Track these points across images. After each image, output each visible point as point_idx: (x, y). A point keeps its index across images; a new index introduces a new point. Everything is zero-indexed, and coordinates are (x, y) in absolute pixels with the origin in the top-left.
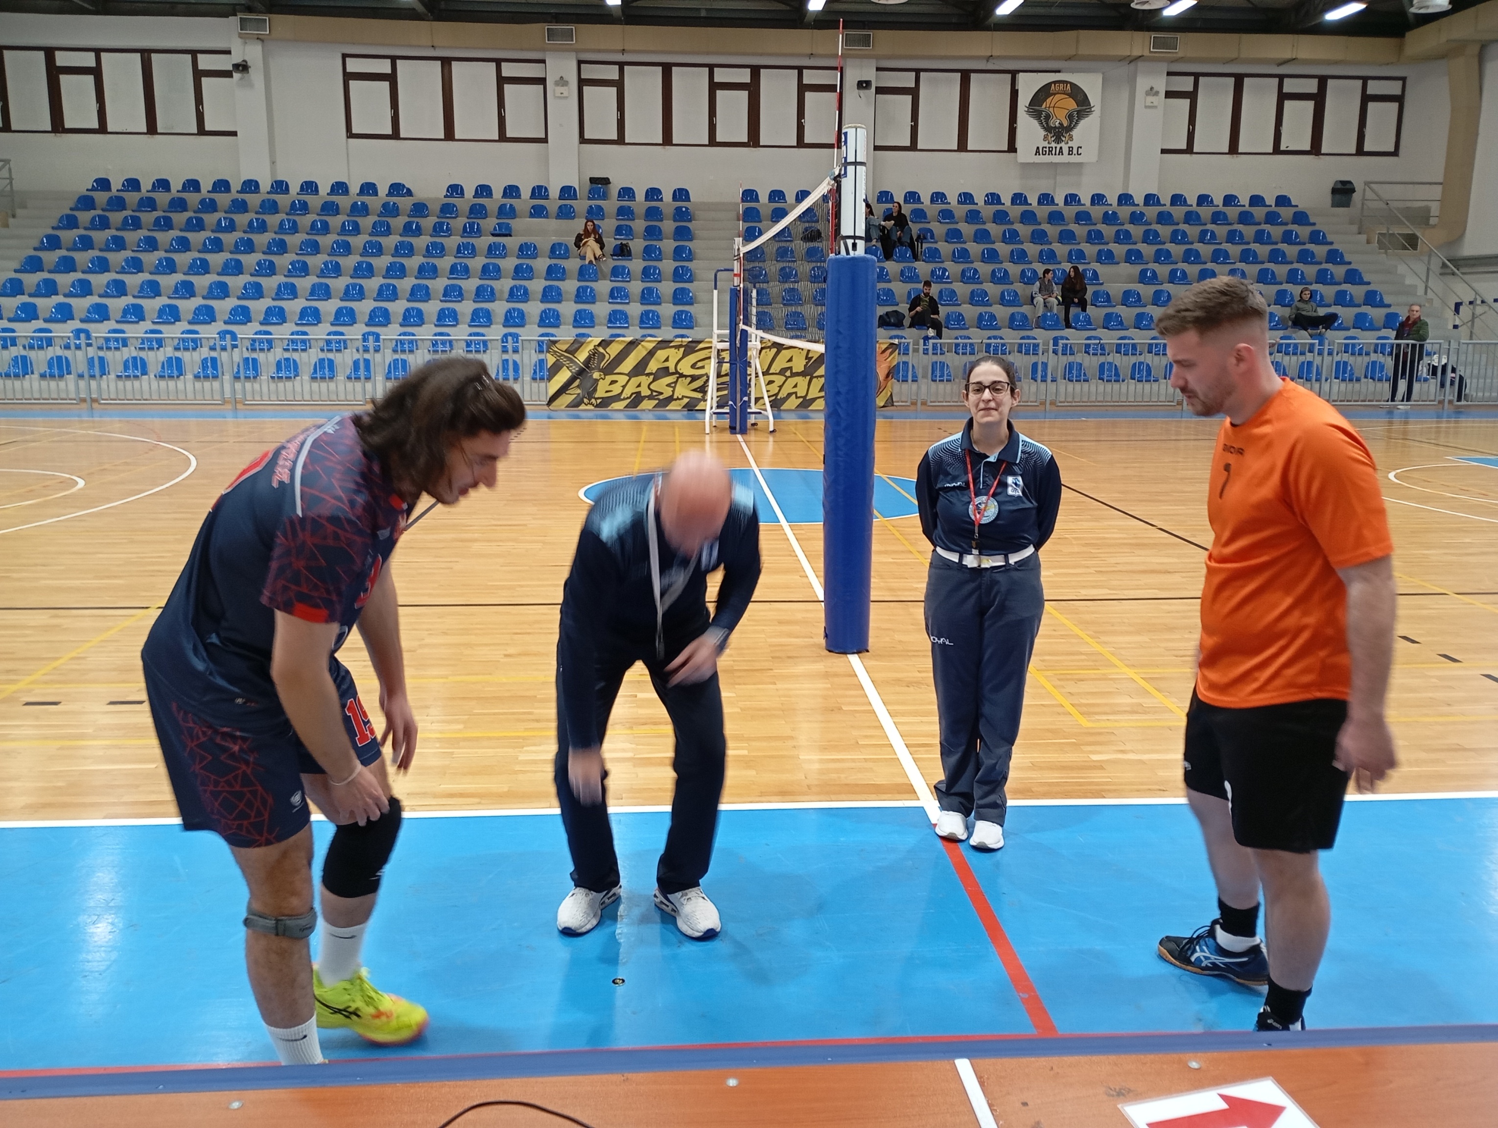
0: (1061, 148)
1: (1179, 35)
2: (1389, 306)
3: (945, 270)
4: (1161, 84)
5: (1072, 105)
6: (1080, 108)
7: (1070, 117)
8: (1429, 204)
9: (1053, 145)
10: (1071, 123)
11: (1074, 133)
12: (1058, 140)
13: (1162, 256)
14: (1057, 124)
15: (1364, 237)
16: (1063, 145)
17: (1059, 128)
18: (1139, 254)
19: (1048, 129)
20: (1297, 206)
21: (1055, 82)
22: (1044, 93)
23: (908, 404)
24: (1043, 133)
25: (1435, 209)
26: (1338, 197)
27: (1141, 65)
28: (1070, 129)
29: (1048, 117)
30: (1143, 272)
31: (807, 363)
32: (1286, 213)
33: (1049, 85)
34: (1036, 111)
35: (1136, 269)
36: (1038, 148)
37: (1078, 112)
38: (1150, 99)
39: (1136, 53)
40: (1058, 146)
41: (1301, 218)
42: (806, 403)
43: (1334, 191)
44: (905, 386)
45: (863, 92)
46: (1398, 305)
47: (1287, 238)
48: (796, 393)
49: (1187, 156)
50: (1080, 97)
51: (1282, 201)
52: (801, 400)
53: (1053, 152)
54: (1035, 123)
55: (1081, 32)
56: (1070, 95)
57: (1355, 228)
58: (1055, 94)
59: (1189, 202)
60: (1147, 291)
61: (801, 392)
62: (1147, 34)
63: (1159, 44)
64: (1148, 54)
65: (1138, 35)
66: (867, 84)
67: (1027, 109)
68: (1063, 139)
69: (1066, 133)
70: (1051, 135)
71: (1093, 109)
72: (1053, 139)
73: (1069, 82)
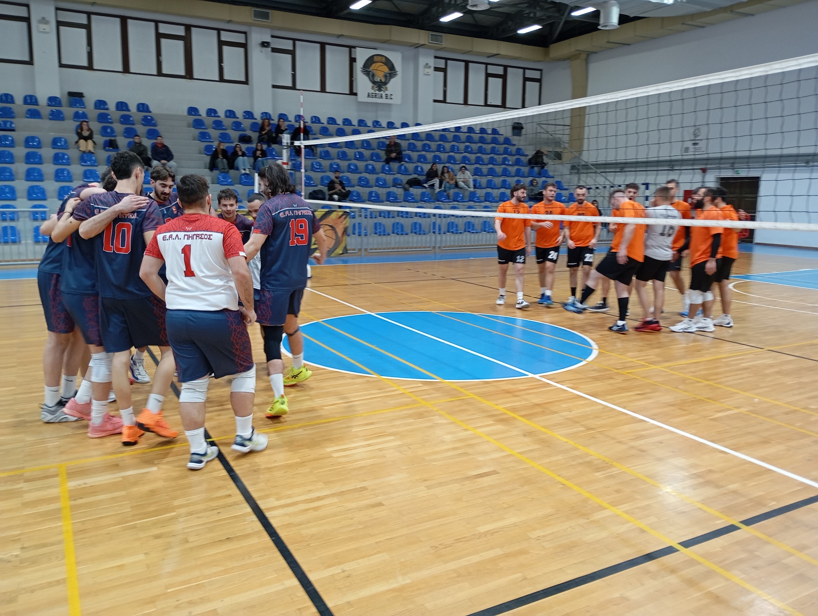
0: (381, 94)
1: (443, 35)
4: (432, 62)
5: (386, 69)
6: (390, 72)
7: (386, 76)
8: (565, 136)
9: (377, 92)
10: (386, 80)
11: (389, 86)
12: (380, 90)
14: (378, 80)
16: (382, 92)
17: (380, 82)
19: (374, 82)
20: (503, 135)
21: (376, 55)
22: (370, 62)
23: (356, 251)
24: (371, 85)
25: (566, 139)
26: (516, 131)
27: (421, 50)
28: (385, 83)
29: (373, 75)
32: (501, 139)
33: (373, 56)
34: (367, 71)
36: (369, 94)
37: (390, 74)
38: (427, 70)
39: (422, 42)
41: (507, 141)
43: (513, 128)
45: (264, 49)
47: (506, 152)
49: (445, 104)
50: (390, 65)
51: (495, 132)
53: (377, 97)
54: (366, 78)
55: (392, 26)
56: (385, 64)
58: (376, 62)
62: (427, 32)
63: (434, 38)
64: (427, 43)
65: (422, 32)
66: (266, 44)
67: (361, 70)
68: (382, 89)
69: (384, 86)
70: (375, 86)
71: (397, 73)
72: (377, 89)
73: (384, 56)
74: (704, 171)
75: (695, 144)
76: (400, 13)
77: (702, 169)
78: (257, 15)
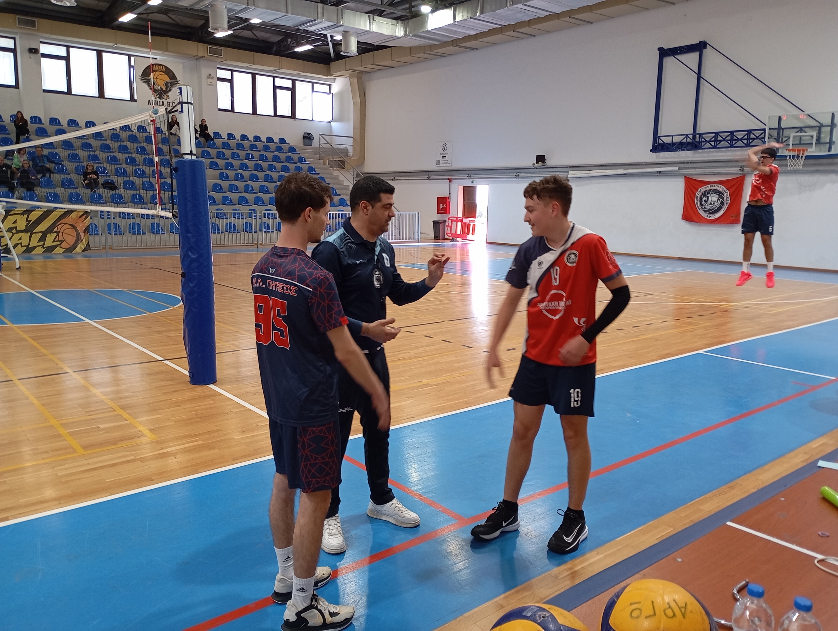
0: (163, 102)
1: (222, 48)
2: (340, 195)
3: (105, 169)
5: (167, 79)
6: (171, 81)
7: (166, 85)
8: (348, 147)
9: (158, 100)
10: (167, 89)
11: (170, 94)
12: (161, 97)
13: (229, 166)
14: (159, 88)
15: (322, 161)
16: (163, 100)
17: (160, 90)
18: (217, 164)
19: (155, 91)
20: (289, 144)
21: (156, 64)
22: (149, 70)
23: (100, 248)
24: (151, 92)
25: (350, 149)
26: (306, 140)
27: (202, 61)
28: (167, 92)
29: (153, 84)
30: (221, 174)
31: (27, 224)
32: (285, 147)
34: (146, 79)
35: (218, 172)
36: (149, 101)
37: (171, 83)
38: (210, 81)
39: (201, 54)
40: (161, 101)
41: (292, 150)
42: (29, 250)
43: (304, 137)
44: (97, 238)
45: (32, 56)
46: (343, 195)
47: (288, 159)
48: (21, 244)
49: (232, 113)
50: (171, 75)
51: (282, 140)
52: (26, 248)
53: (159, 104)
54: (146, 86)
55: (169, 38)
56: (165, 73)
57: (317, 156)
58: (156, 71)
59: (237, 139)
60: (225, 184)
61: (25, 242)
62: (205, 45)
63: (212, 52)
64: (206, 55)
65: (201, 45)
66: (34, 51)
67: (140, 78)
68: (164, 97)
69: (165, 94)
70: (156, 94)
71: (179, 82)
72: (157, 96)
73: (163, 65)
74: (450, 180)
75: (443, 157)
76: (177, 25)
77: (449, 179)
78: (21, 22)
